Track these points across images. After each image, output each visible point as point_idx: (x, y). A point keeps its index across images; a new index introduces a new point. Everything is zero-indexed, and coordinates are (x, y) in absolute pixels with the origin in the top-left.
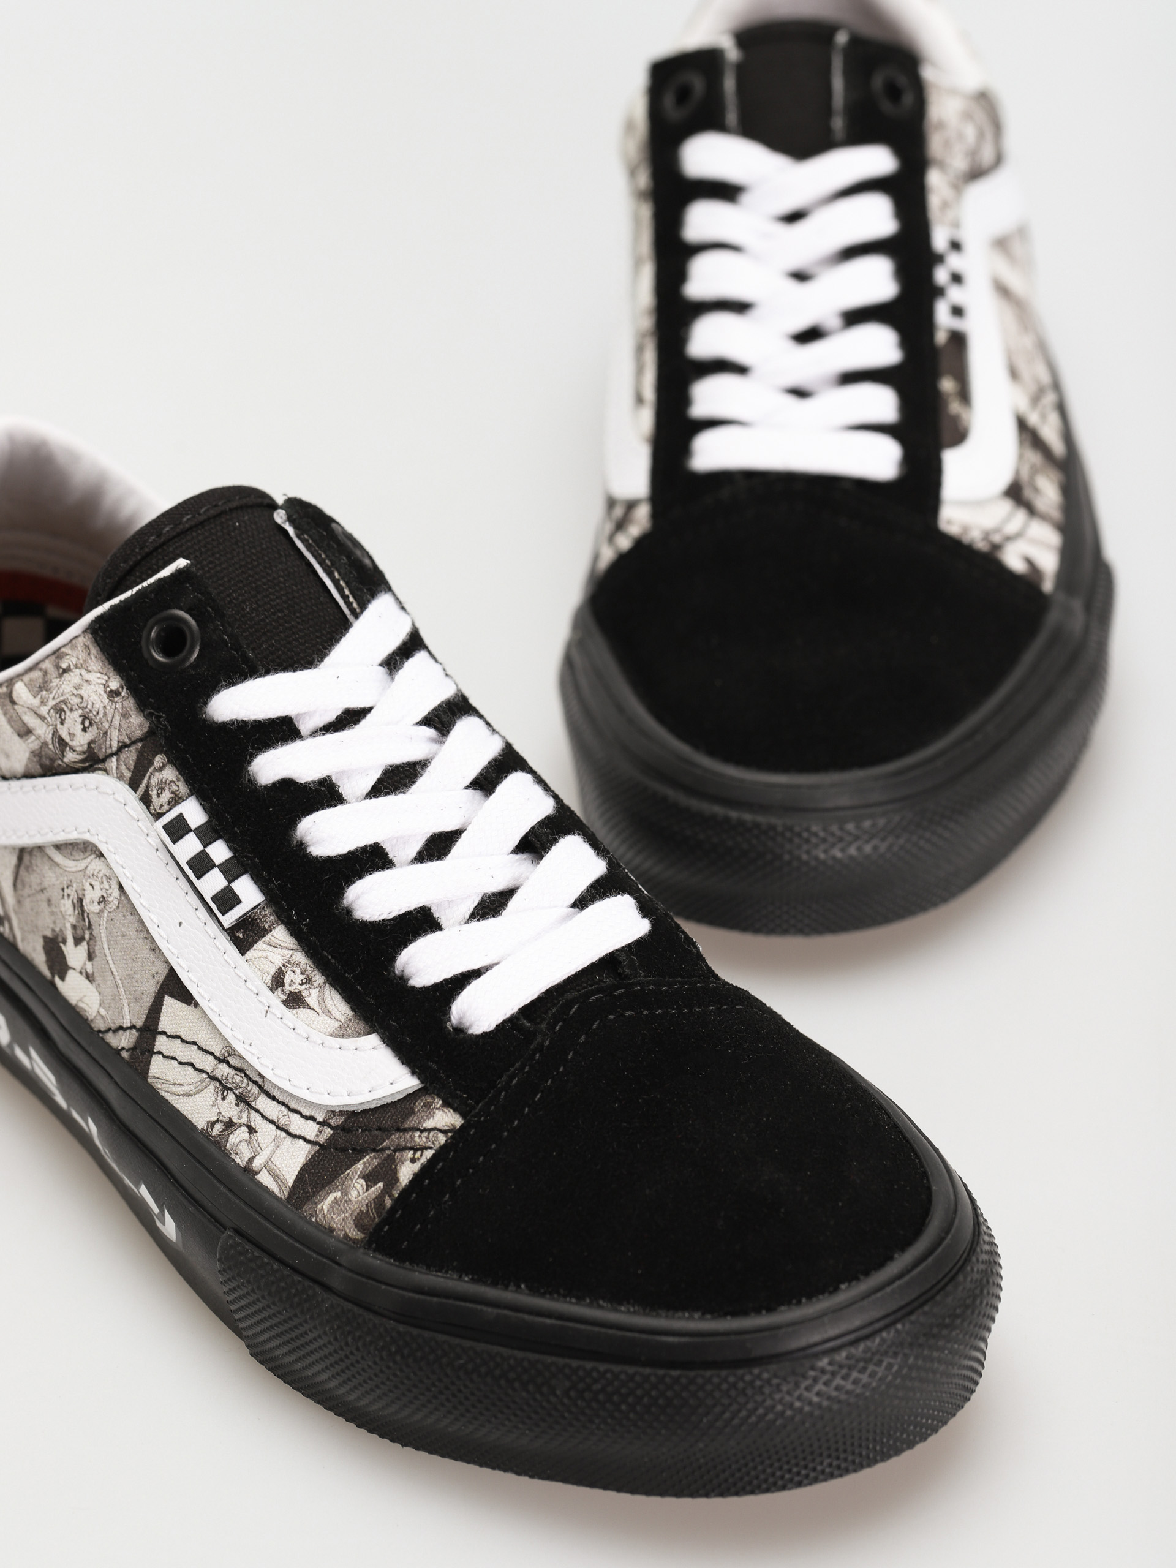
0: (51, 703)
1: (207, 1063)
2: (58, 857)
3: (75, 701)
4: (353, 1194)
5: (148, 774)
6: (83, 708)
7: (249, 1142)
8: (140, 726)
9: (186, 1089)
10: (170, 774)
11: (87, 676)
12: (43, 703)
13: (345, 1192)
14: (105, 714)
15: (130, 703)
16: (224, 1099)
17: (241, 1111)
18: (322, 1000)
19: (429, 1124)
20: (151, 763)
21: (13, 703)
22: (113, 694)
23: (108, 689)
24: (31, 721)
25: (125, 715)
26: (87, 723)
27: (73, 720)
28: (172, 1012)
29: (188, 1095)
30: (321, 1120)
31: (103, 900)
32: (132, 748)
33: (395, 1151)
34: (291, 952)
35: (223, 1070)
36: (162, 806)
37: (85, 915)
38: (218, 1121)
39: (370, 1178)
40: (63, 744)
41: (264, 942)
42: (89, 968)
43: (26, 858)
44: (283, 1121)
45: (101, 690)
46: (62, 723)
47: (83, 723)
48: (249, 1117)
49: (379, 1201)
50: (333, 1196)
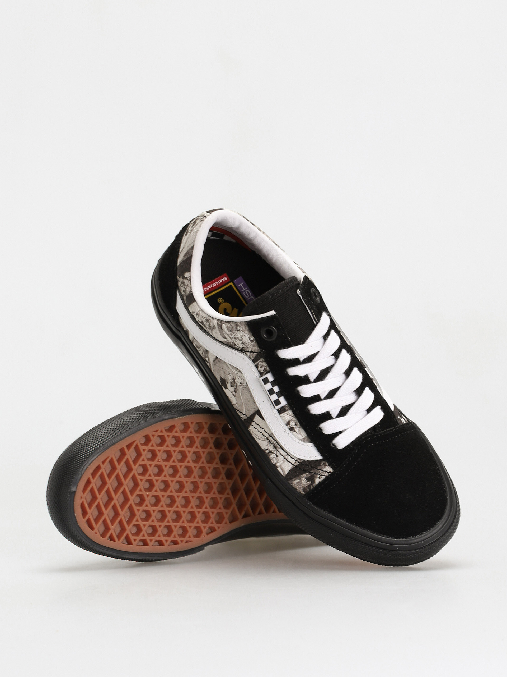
0: (234, 336)
1: (266, 434)
2: (229, 366)
3: (240, 338)
4: (303, 482)
5: (258, 361)
6: (242, 341)
7: (276, 458)
8: (258, 350)
9: (260, 438)
10: (264, 364)
11: (245, 334)
12: (231, 334)
13: (301, 481)
14: (248, 344)
15: (256, 344)
16: (270, 445)
17: (274, 450)
18: (299, 431)
19: (324, 469)
20: (259, 359)
21: (222, 330)
22: (251, 341)
23: (250, 339)
24: (227, 336)
25: (254, 346)
26: (243, 344)
27: (239, 342)
28: (258, 419)
29: (260, 440)
30: (296, 460)
31: (241, 383)
32: (255, 354)
33: (315, 474)
34: (293, 417)
35: (270, 438)
36: (261, 370)
37: (235, 383)
38: (268, 450)
39: (308, 479)
40: (235, 343)
41: (286, 413)
42: (234, 393)
43: (219, 360)
45: (248, 339)
46: (236, 341)
48: (276, 452)
49: (309, 486)
50: (298, 480)
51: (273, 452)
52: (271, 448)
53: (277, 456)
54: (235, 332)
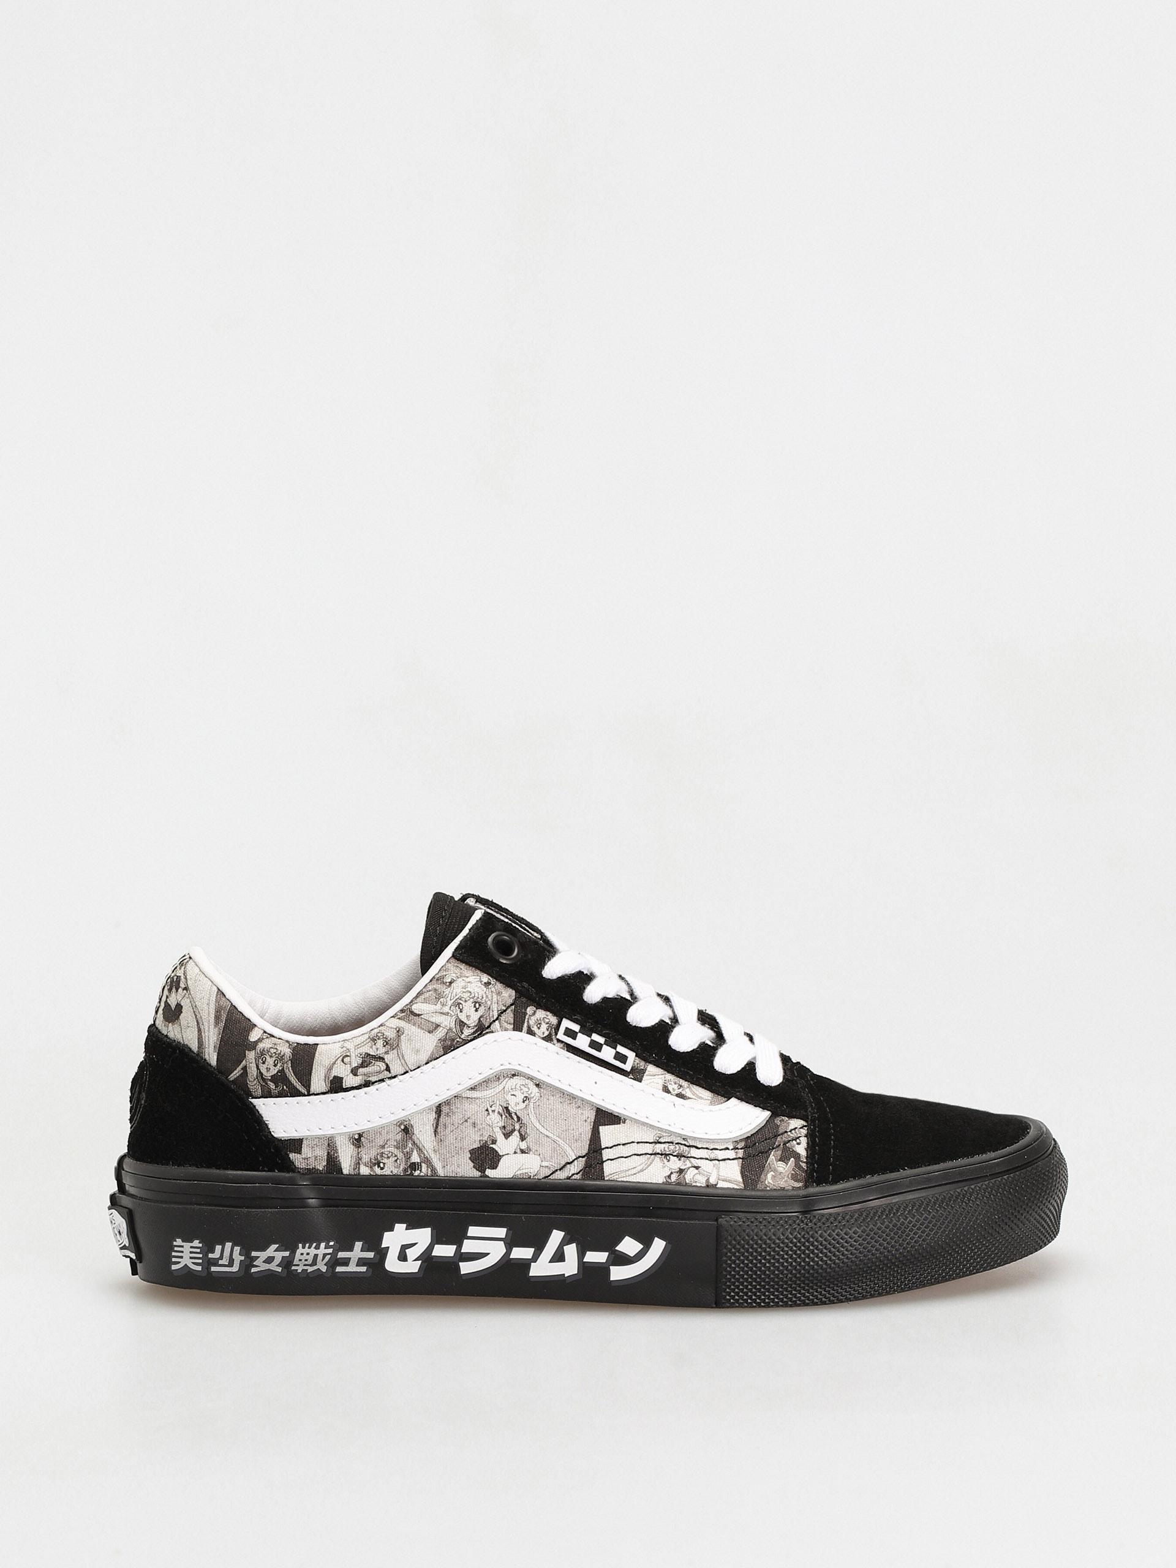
0: (450, 1003)
1: (649, 1149)
2: (474, 1094)
3: (466, 995)
4: (781, 1170)
5: (526, 1020)
6: (473, 998)
7: (700, 1173)
8: (509, 996)
9: (639, 1168)
10: (541, 1014)
11: (468, 980)
12: (443, 1005)
13: (775, 1170)
14: (487, 996)
15: (499, 986)
16: (669, 1161)
17: (684, 1162)
18: (692, 1091)
20: (526, 1014)
21: (419, 1015)
22: (487, 984)
23: (483, 983)
24: (437, 1019)
25: (499, 993)
26: (477, 1005)
27: (468, 1008)
28: (608, 1134)
29: (642, 1171)
30: (732, 1147)
31: (526, 1099)
32: (509, 1011)
33: (784, 1144)
34: (663, 1076)
35: (659, 1148)
36: (543, 1033)
37: (513, 1115)
38: (672, 1173)
39: (784, 1159)
40: (462, 1024)
41: (647, 1075)
42: (523, 1145)
43: (445, 1109)
44: (712, 1156)
45: (479, 984)
46: (461, 1012)
47: (475, 1006)
48: (691, 1162)
49: (797, 1165)
50: (770, 1175)
51: (683, 1168)
52: (675, 1164)
53: (697, 1168)
54: (447, 991)
